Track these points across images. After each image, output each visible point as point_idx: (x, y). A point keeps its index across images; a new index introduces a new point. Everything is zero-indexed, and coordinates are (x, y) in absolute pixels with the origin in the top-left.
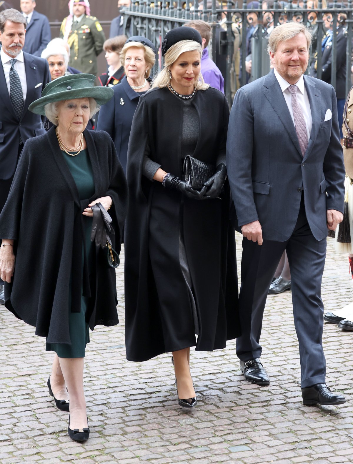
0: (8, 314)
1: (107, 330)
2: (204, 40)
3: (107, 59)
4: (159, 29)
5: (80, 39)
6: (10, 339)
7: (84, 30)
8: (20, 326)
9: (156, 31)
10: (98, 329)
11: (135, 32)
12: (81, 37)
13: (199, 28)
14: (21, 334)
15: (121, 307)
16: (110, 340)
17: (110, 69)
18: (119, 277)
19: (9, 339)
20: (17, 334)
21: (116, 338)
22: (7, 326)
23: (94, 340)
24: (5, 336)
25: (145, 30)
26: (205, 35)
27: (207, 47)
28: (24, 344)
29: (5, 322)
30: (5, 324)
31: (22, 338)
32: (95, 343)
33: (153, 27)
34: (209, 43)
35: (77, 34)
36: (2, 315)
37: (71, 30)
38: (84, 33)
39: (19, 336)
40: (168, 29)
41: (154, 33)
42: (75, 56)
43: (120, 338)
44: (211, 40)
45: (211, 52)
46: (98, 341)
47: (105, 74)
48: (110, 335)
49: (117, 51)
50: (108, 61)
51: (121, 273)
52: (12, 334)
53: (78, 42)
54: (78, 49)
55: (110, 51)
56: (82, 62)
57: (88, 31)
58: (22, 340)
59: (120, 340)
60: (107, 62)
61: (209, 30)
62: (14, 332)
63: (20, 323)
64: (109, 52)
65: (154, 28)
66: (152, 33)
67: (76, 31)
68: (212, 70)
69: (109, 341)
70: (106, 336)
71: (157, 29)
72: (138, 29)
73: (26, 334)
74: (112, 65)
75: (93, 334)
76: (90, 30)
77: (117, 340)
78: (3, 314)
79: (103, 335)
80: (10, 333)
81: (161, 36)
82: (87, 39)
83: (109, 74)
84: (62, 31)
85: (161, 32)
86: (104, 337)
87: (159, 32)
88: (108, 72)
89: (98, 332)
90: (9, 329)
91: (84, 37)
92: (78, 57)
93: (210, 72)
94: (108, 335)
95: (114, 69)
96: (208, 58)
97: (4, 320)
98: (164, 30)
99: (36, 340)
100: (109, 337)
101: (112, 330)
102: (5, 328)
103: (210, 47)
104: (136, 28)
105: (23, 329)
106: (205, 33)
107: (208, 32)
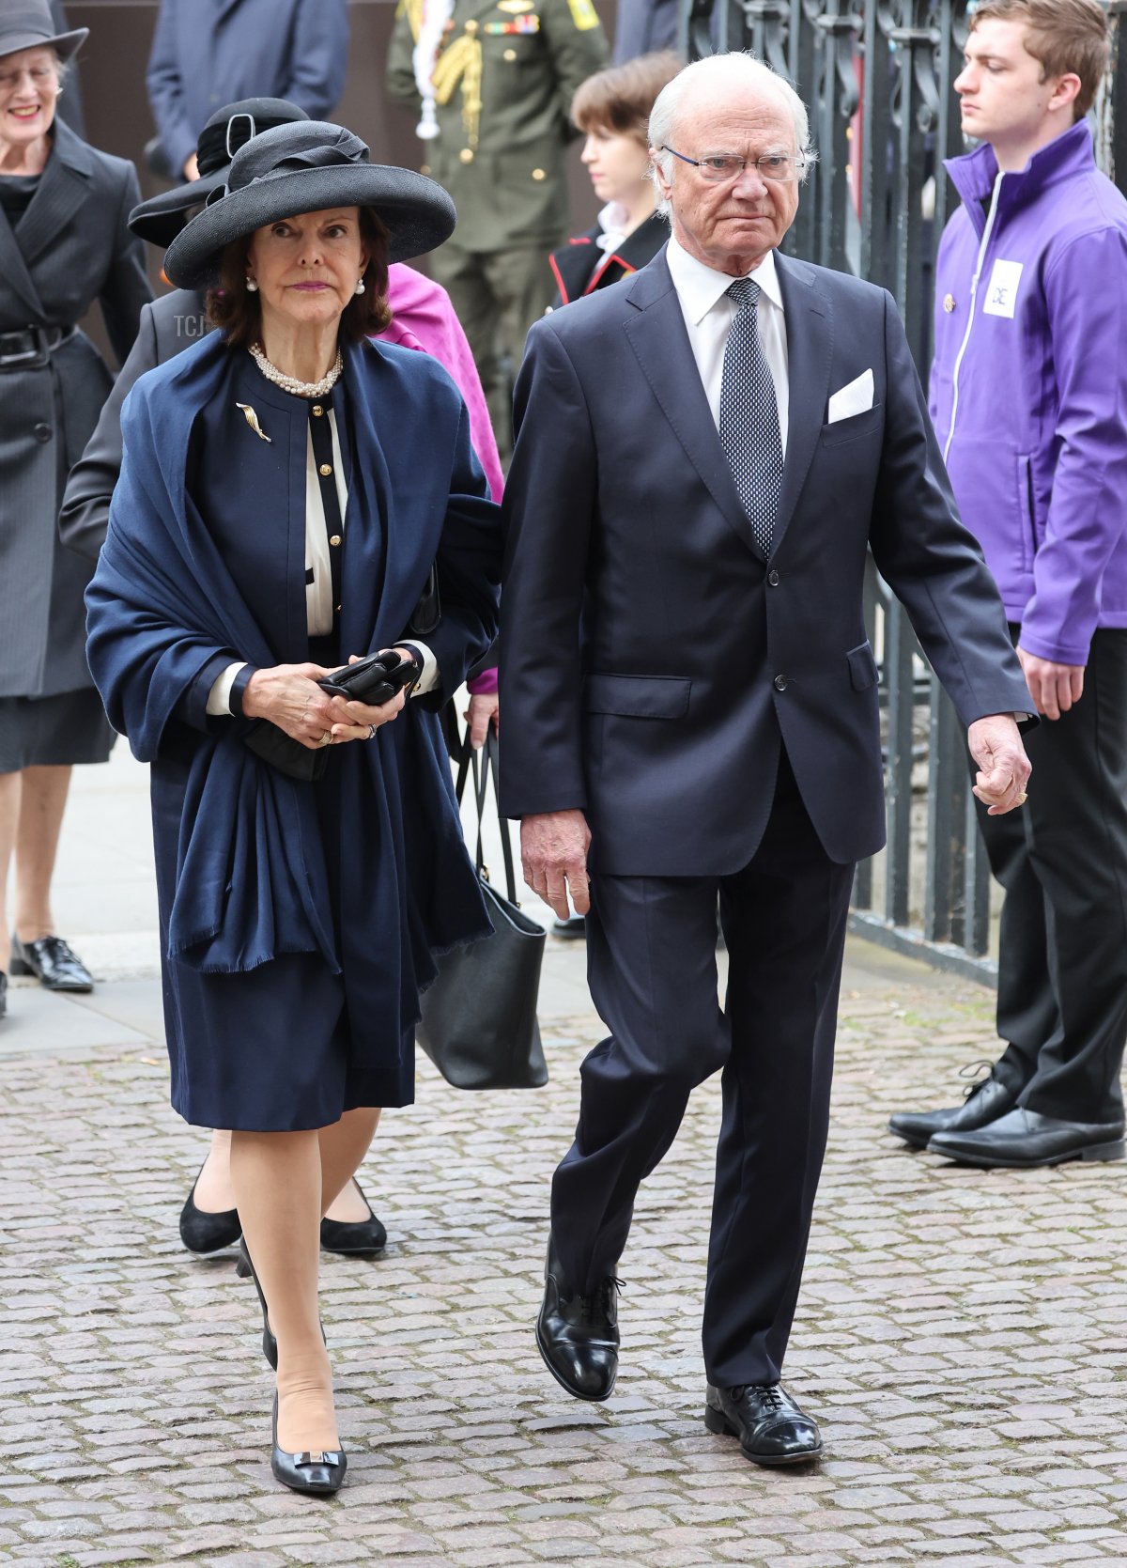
0: (108, 1408)
1: (592, 1495)
2: (1074, 82)
3: (594, 169)
4: (856, 21)
5: (493, 65)
6: (121, 1531)
7: (509, 18)
8: (165, 1468)
9: (841, 32)
10: (544, 1487)
11: (738, 35)
12: (494, 52)
13: (1046, 23)
14: (170, 1508)
15: (658, 1378)
16: (604, 1542)
17: (606, 217)
18: (649, 1231)
19: (112, 1532)
20: (154, 1509)
21: (635, 1532)
22: (102, 1464)
23: (527, 1540)
24: (94, 1518)
25: (786, 25)
26: (1079, 59)
27: (1089, 114)
28: (186, 1556)
29: (94, 1447)
30: (97, 1455)
31: (179, 1527)
32: (530, 1558)
33: (824, 11)
34: (1100, 95)
35: (479, 36)
36: (80, 1409)
37: (453, 16)
38: (512, 34)
39: (163, 1519)
40: (900, 25)
41: (831, 43)
42: (466, 146)
43: (654, 1535)
44: (1106, 82)
45: (1108, 139)
46: (545, 1550)
47: (586, 240)
48: (602, 1521)
49: (635, 132)
50: (596, 180)
51: (658, 1209)
52: (128, 1509)
53: (483, 76)
54: (481, 113)
55: (603, 129)
56: (497, 176)
57: (532, 25)
58: (179, 1540)
59: (653, 1544)
60: (592, 187)
61: (1102, 36)
62: (140, 1498)
63: (165, 1454)
64: (600, 137)
65: (828, 20)
66: (818, 45)
67: (471, 25)
68: (1109, 230)
69: (597, 1551)
70: (583, 1525)
71: (843, 22)
72: (751, 24)
73: (199, 1508)
74: (616, 197)
75: (520, 1510)
76: (541, 24)
77: (636, 1542)
78: (84, 1405)
79: (572, 1516)
80: (118, 1505)
81: (862, 55)
82: (523, 64)
83: (601, 242)
84: (407, 21)
85: (861, 39)
86: (575, 1528)
87: (855, 36)
88: (601, 232)
89: (544, 1500)
90: (112, 1483)
91: (510, 55)
92: (476, 153)
93: (1101, 238)
94: (595, 1520)
95: (627, 219)
96: (1091, 169)
97: (89, 1438)
98: (877, 28)
99: (245, 1539)
100: (597, 1526)
101: (613, 1495)
102: (96, 1478)
103: (1103, 117)
104: (744, 15)
105: (183, 1484)
106: (1080, 49)
107: (1094, 39)
